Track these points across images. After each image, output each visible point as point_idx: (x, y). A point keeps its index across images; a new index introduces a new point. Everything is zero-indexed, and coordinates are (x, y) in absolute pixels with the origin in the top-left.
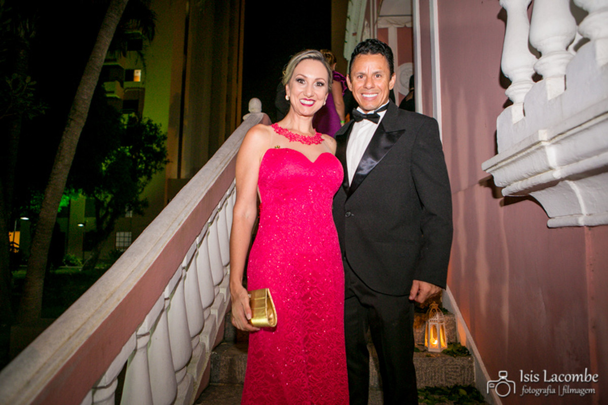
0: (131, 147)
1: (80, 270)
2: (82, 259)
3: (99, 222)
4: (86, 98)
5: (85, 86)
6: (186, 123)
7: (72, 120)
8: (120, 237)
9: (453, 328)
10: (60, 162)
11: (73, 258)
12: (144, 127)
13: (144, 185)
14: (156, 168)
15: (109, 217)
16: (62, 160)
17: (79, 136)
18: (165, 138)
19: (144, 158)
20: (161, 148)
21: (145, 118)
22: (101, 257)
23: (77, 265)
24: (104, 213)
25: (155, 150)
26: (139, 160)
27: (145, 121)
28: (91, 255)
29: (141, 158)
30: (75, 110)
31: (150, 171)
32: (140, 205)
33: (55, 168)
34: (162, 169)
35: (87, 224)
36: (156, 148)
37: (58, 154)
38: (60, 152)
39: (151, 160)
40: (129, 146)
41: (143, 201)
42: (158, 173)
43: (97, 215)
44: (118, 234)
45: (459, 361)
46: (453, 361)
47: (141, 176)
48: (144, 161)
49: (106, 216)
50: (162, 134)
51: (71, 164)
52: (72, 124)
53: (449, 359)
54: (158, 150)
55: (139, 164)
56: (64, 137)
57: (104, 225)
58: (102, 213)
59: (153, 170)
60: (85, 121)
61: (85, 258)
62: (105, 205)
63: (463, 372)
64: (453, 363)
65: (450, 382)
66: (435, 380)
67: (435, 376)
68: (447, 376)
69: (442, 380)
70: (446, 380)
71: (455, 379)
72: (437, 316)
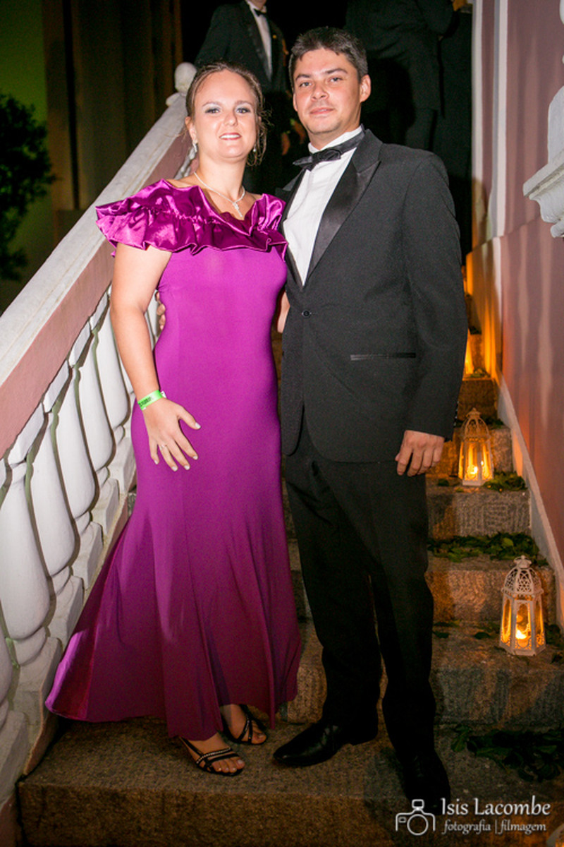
9: (508, 448)
45: (507, 498)
46: (497, 498)
53: (492, 494)
63: (512, 514)
64: (499, 501)
65: (492, 530)
66: (469, 525)
67: (468, 520)
68: (487, 520)
69: (479, 527)
70: (486, 527)
71: (500, 525)
72: (478, 430)
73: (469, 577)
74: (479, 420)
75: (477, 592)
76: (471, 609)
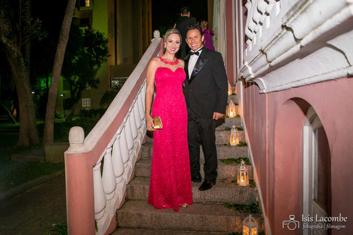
0: (87, 48)
1: (64, 121)
2: (64, 115)
3: (72, 93)
4: (67, 27)
5: (67, 21)
6: (118, 30)
7: (61, 40)
8: (84, 101)
9: (244, 136)
10: (57, 63)
11: (59, 114)
12: (94, 35)
13: (97, 70)
14: (103, 60)
15: (78, 90)
16: (58, 62)
17: (65, 48)
18: (107, 41)
19: (96, 54)
20: (105, 48)
21: (95, 30)
22: (75, 114)
23: (61, 118)
24: (75, 88)
25: (102, 49)
26: (92, 56)
27: (95, 32)
28: (70, 112)
29: (94, 54)
30: (62, 34)
31: (100, 61)
32: (95, 82)
33: (55, 66)
34: (106, 60)
35: (65, 95)
36: (102, 48)
37: (56, 59)
38: (56, 58)
39: (99, 55)
40: (86, 47)
41: (96, 80)
42: (104, 63)
43: (71, 89)
44: (83, 100)
45: (242, 148)
46: (239, 148)
47: (94, 65)
48: (95, 56)
49: (76, 89)
50: (105, 39)
51: (62, 64)
52: (62, 42)
53: (238, 148)
54: (103, 48)
55: (93, 58)
56: (58, 50)
57: (76, 95)
58: (74, 88)
59: (101, 61)
60: (68, 40)
61: (66, 114)
62: (75, 83)
63: (243, 152)
64: (240, 149)
65: (238, 157)
66: (232, 156)
67: (232, 154)
68: (237, 154)
69: (235, 156)
70: (236, 156)
71: (240, 155)
72: (235, 130)
73: (230, 167)
74: (235, 128)
75: (232, 171)
76: (231, 176)
